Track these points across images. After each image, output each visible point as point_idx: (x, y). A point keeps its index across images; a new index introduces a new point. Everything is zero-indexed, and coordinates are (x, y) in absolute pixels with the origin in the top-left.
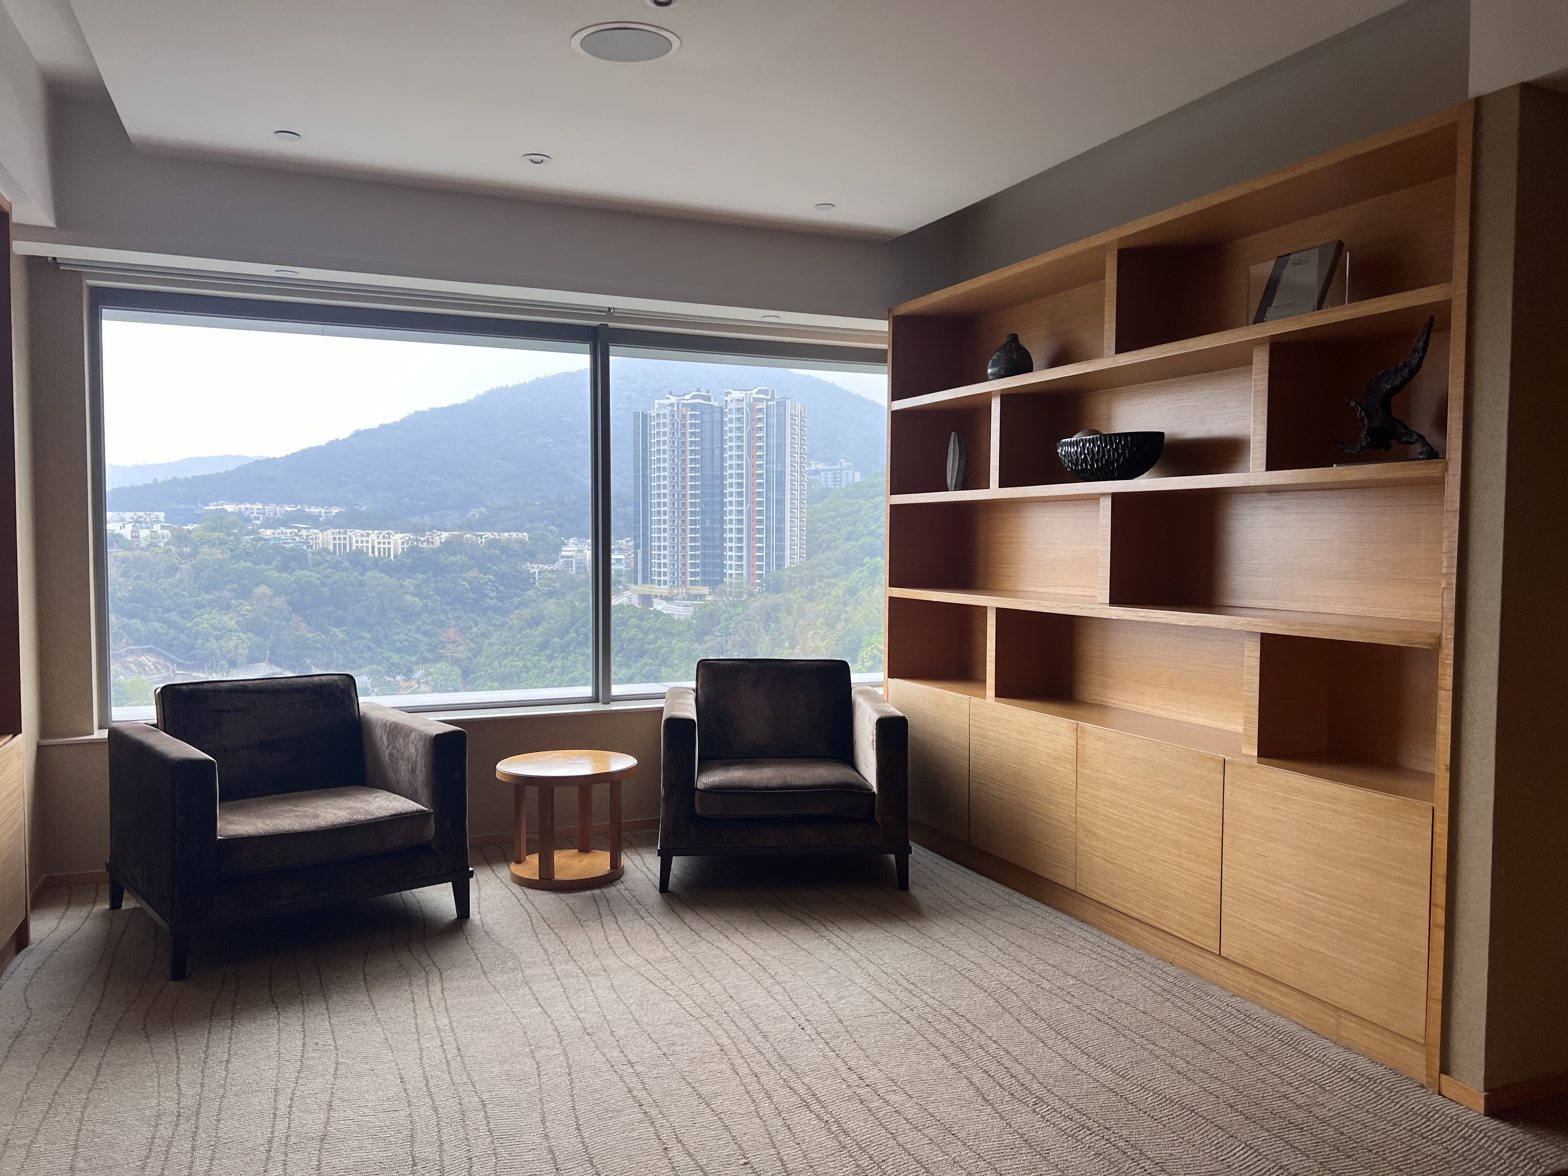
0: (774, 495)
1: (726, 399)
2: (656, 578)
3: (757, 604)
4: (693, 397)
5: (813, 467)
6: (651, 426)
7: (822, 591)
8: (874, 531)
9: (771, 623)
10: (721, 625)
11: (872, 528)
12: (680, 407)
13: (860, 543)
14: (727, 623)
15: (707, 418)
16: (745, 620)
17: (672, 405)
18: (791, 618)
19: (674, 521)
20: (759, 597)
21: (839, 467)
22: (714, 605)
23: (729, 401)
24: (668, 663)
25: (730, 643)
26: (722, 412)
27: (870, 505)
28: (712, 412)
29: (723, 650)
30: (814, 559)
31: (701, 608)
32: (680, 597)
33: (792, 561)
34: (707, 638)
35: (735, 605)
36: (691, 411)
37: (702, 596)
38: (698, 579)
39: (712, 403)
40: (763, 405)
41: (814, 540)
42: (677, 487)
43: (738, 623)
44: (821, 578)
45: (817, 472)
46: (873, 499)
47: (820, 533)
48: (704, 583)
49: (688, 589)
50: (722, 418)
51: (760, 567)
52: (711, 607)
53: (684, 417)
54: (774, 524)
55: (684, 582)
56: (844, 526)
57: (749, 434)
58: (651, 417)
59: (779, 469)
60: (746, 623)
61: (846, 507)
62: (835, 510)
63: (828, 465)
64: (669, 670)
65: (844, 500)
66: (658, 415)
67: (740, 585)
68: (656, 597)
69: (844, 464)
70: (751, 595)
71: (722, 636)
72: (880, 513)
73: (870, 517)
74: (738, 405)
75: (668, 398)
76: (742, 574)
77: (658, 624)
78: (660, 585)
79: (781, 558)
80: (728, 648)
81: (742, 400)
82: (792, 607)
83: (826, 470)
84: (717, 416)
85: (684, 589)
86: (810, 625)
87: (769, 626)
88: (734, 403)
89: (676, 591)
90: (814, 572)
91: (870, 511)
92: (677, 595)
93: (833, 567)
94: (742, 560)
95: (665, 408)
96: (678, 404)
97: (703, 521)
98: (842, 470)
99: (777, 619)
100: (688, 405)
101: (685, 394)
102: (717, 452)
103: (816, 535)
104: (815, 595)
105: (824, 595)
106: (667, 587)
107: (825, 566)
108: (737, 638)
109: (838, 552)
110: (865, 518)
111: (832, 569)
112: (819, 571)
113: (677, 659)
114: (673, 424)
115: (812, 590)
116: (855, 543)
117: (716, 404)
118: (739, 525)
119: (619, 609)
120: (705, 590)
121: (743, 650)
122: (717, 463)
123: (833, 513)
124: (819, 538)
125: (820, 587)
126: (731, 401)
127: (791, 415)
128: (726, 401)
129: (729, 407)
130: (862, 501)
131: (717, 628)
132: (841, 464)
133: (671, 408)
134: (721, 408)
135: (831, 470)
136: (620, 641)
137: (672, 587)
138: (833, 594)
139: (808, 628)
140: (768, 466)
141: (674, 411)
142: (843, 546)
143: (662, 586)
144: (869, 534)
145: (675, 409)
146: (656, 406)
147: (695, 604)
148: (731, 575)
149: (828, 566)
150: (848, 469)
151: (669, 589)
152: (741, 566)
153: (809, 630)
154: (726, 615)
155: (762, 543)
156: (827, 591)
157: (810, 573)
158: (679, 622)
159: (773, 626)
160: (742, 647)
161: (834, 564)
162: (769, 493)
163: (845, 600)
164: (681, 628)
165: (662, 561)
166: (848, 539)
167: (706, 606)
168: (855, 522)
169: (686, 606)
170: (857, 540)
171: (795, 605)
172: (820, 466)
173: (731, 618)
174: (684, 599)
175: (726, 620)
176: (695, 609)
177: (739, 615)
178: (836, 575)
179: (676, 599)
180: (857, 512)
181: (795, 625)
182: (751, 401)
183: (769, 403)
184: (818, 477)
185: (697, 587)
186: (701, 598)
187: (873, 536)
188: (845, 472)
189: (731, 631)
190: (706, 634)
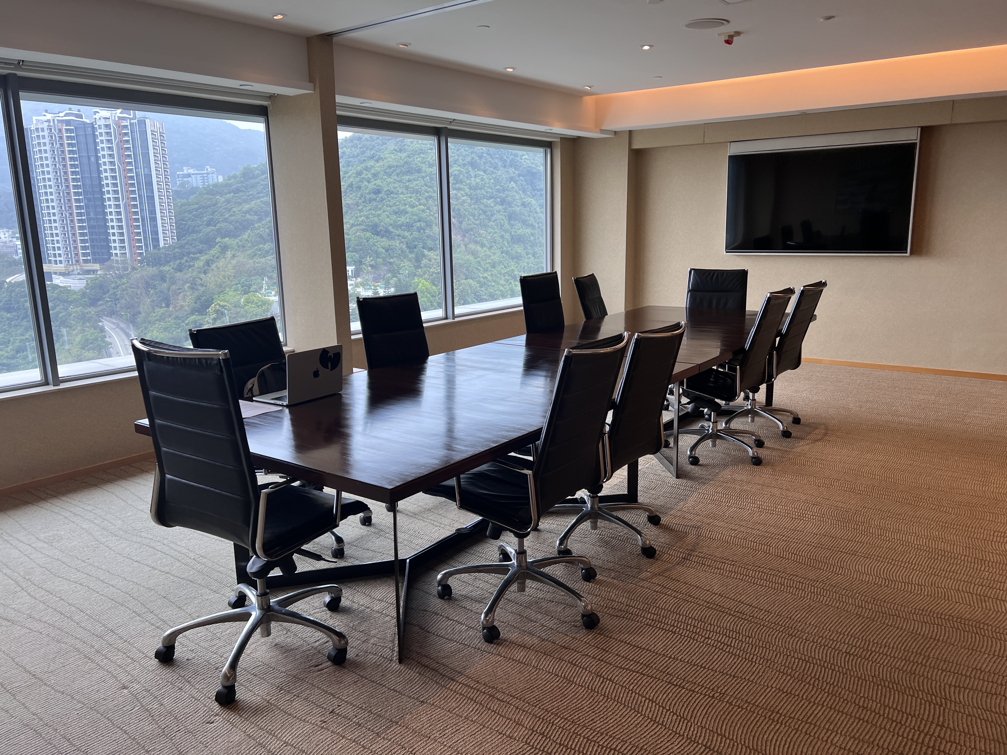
0: (144, 193)
1: (95, 116)
2: (53, 259)
3: (138, 275)
4: (66, 115)
5: (185, 172)
6: (32, 137)
7: (188, 264)
8: (227, 218)
9: (150, 289)
10: (110, 292)
11: (226, 216)
12: (56, 122)
13: (217, 227)
14: (115, 290)
15: (81, 133)
16: (130, 287)
17: (48, 121)
18: (165, 285)
19: (62, 214)
20: (140, 270)
21: (206, 172)
22: (104, 278)
23: (98, 118)
24: (67, 324)
25: (118, 305)
26: (94, 129)
27: (223, 199)
28: (85, 127)
29: (114, 311)
30: (183, 240)
31: (92, 281)
32: (76, 272)
33: (166, 242)
34: (100, 303)
35: (120, 277)
36: (66, 126)
37: (94, 271)
38: (89, 258)
39: (84, 120)
40: (127, 122)
41: (183, 226)
42: (62, 187)
43: (124, 290)
44: (189, 253)
45: (189, 175)
46: (226, 195)
47: (186, 221)
48: (95, 261)
49: (82, 266)
50: (94, 132)
51: (140, 248)
52: (101, 279)
53: (60, 130)
54: (147, 214)
55: (77, 261)
56: (205, 215)
57: (117, 145)
58: (31, 130)
59: (146, 172)
60: (130, 290)
61: (206, 201)
62: (198, 204)
63: (198, 170)
64: (68, 329)
65: (205, 196)
66: (37, 129)
67: (124, 262)
68: (55, 273)
69: (209, 170)
70: (134, 269)
71: (112, 301)
72: (231, 205)
73: (224, 209)
74: (105, 122)
75: (45, 115)
76: (126, 253)
77: (55, 295)
78: (57, 264)
79: (156, 240)
80: (118, 309)
81: (109, 118)
82: (165, 276)
83: (196, 174)
84: (89, 131)
85: (78, 266)
86: (180, 289)
87: (149, 291)
88: (103, 120)
89: (71, 268)
90: (183, 250)
91: (224, 204)
92: (73, 271)
93: (198, 246)
94: (124, 243)
95: (43, 123)
96: (54, 120)
97: (88, 213)
98: (208, 174)
99: (155, 286)
100: (63, 121)
101: (59, 113)
102: (93, 159)
103: (184, 222)
104: (183, 267)
105: (190, 266)
106: (63, 265)
107: (191, 245)
108: (123, 301)
109: (201, 235)
110: (221, 209)
111: (197, 247)
112: (187, 249)
113: (74, 320)
114: (52, 137)
115: (180, 263)
116: (213, 228)
117: (88, 121)
118: (118, 216)
119: (20, 284)
120: (97, 266)
121: (129, 311)
122: (94, 168)
123: (197, 206)
124: (186, 224)
125: (186, 261)
126: (100, 119)
127: (151, 131)
128: (96, 118)
129: (98, 123)
130: (218, 197)
131: (107, 295)
132: (207, 170)
133: (47, 124)
134: (92, 124)
135: (200, 174)
136: (24, 309)
137: (67, 265)
138: (196, 266)
139: (179, 291)
140: (137, 170)
141: (51, 126)
142: (204, 230)
143: (59, 265)
144: (223, 221)
145: (52, 124)
146: (34, 122)
147: (87, 278)
148: (116, 254)
149: (193, 245)
150: (213, 173)
151: (65, 267)
152: (124, 247)
153: (179, 293)
154: (113, 285)
155: (140, 229)
156: (191, 264)
157: (180, 251)
158: (75, 293)
159: (152, 292)
160: (128, 308)
161: (198, 244)
162: (140, 192)
163: (205, 270)
164: (75, 296)
165: (56, 245)
166: (208, 225)
167: (96, 279)
168: (214, 212)
169: (80, 279)
170: (215, 226)
171: (168, 275)
172: (191, 171)
173: (118, 287)
174: (79, 274)
175: (114, 288)
176: (87, 281)
177: (124, 284)
178: (201, 252)
179: (72, 275)
180: (214, 205)
181: (169, 289)
182: (117, 119)
183: (132, 121)
184: (190, 179)
185: (89, 264)
186: (94, 273)
187: (227, 222)
188: (211, 175)
189: (118, 297)
190: (99, 300)
